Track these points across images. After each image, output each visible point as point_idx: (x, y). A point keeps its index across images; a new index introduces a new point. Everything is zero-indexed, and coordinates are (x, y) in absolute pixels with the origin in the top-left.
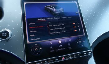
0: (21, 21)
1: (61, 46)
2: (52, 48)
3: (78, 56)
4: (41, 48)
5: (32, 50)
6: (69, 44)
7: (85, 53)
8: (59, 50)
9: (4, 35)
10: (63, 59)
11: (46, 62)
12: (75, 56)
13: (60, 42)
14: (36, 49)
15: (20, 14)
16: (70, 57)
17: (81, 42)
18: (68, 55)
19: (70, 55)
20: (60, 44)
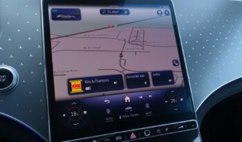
0: (40, 47)
1: (130, 108)
2: (108, 111)
3: (165, 132)
4: (85, 112)
5: (64, 115)
6: (147, 106)
7: (182, 127)
8: (124, 116)
9: (3, 78)
10: (133, 136)
12: (158, 131)
13: (127, 99)
14: (75, 113)
16: (147, 133)
17: (173, 100)
18: (144, 130)
19: (150, 129)
20: (128, 104)
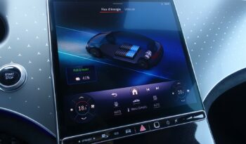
0: (47, 45)
1: (138, 100)
2: (116, 105)
3: (174, 123)
4: (93, 106)
5: (72, 110)
6: (155, 98)
7: (191, 118)
8: (132, 109)
9: (9, 76)
11: (103, 136)
12: (168, 122)
13: (135, 91)
14: (83, 107)
15: (46, 29)
16: (157, 125)
17: (180, 92)
18: (153, 122)
19: (159, 121)
20: (136, 97)
